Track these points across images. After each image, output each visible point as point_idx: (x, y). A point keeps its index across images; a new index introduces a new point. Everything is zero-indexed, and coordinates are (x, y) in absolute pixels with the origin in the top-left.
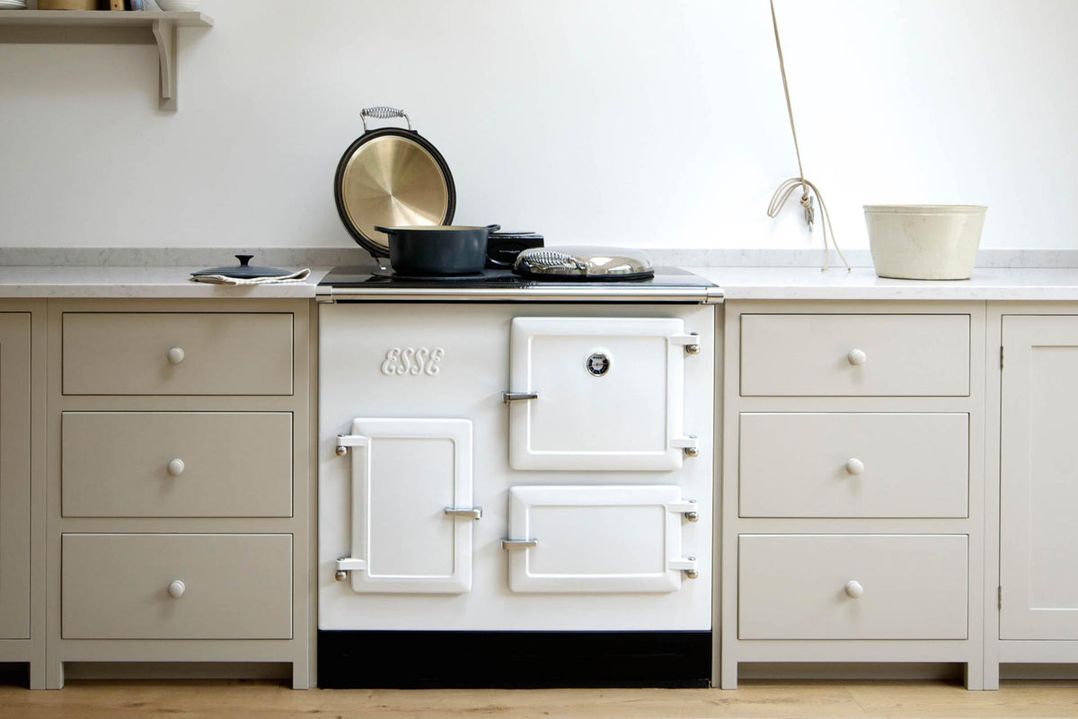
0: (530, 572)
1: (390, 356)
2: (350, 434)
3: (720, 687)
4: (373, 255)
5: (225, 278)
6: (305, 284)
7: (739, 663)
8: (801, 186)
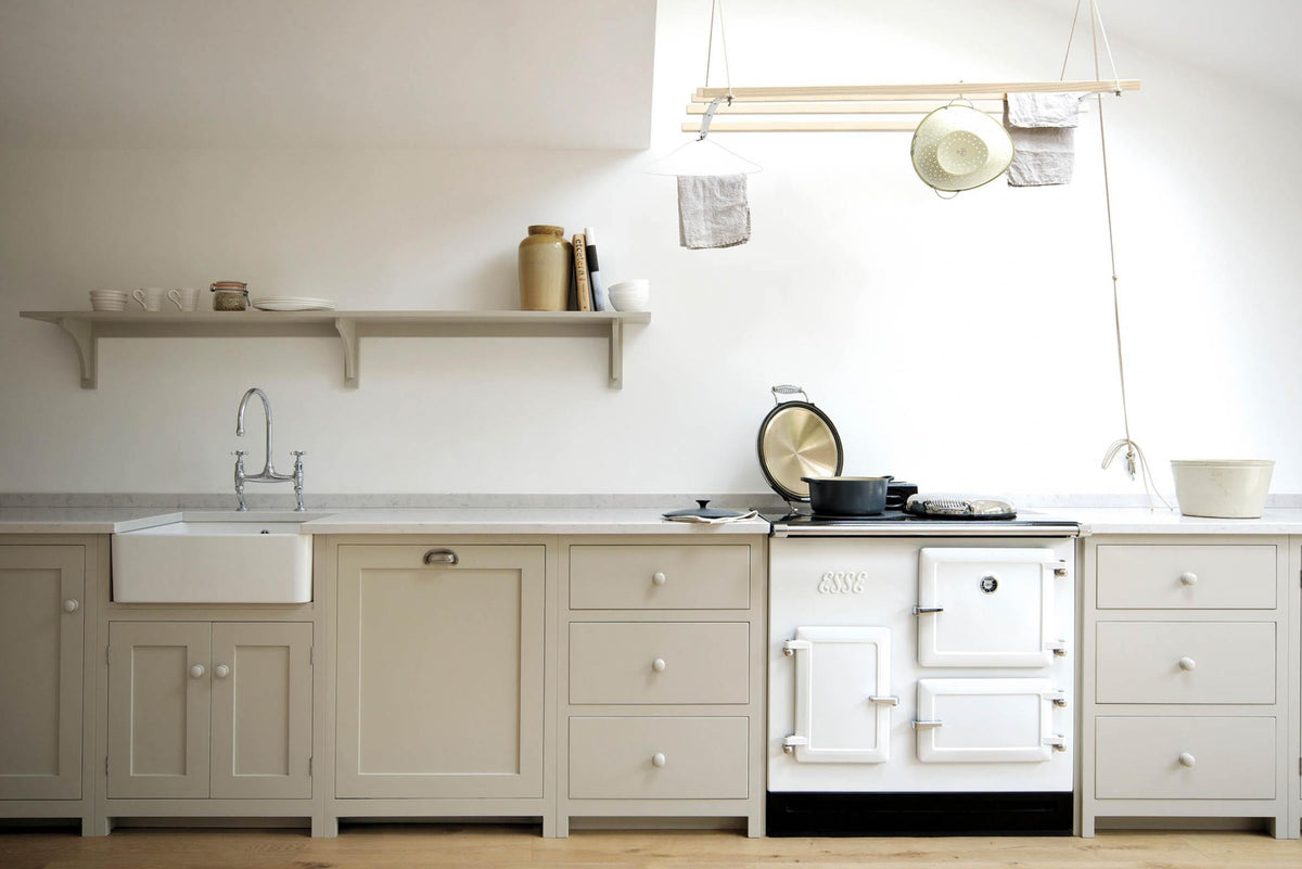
0: (934, 747)
1: (826, 578)
2: (795, 639)
3: (1081, 836)
4: (786, 499)
5: (700, 519)
6: (754, 523)
7: (1096, 818)
8: (1127, 446)
